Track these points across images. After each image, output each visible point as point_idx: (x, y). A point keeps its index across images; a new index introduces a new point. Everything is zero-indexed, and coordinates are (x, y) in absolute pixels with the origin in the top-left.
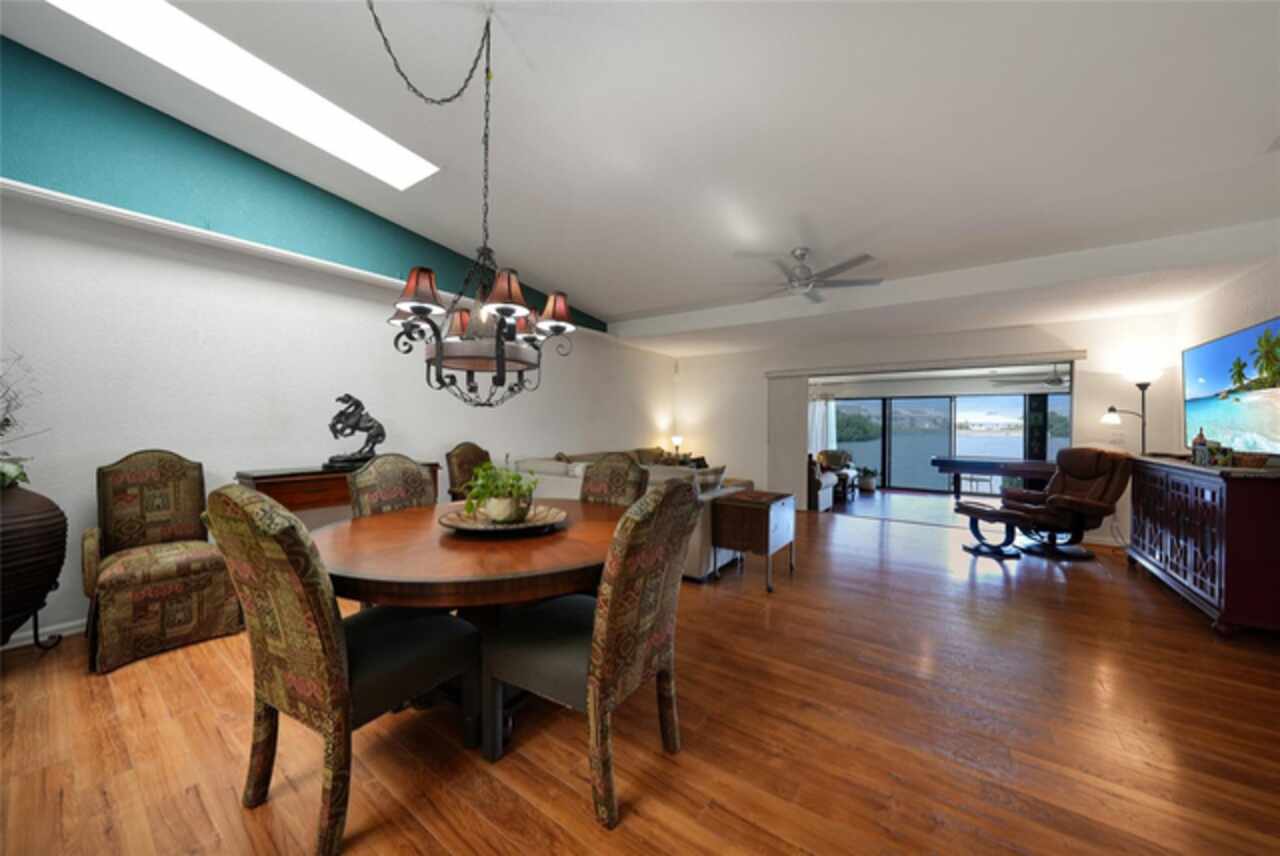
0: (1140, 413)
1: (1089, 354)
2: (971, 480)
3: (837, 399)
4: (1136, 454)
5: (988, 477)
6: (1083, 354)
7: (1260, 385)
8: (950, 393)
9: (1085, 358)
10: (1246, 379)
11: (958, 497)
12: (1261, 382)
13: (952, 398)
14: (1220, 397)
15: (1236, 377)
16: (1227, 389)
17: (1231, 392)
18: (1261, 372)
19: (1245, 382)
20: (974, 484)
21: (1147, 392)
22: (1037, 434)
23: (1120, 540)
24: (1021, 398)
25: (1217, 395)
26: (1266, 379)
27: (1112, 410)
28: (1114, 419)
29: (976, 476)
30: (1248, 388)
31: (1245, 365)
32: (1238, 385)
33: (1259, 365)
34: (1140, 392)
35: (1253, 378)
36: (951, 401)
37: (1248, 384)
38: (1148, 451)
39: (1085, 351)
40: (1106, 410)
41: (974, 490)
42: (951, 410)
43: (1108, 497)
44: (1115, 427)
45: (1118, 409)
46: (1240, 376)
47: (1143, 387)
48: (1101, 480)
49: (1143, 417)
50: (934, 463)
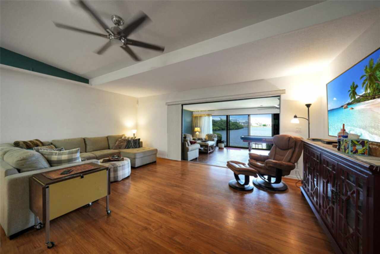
0: (307, 118)
1: (286, 92)
2: (256, 144)
3: (212, 116)
4: (305, 139)
5: (261, 143)
6: (284, 91)
7: (366, 98)
8: (249, 114)
9: (285, 93)
10: (357, 95)
11: (250, 151)
12: (366, 96)
13: (249, 115)
14: (343, 108)
15: (352, 94)
16: (347, 103)
17: (349, 104)
18: (366, 89)
19: (357, 97)
20: (257, 145)
21: (310, 108)
22: (276, 127)
23: (299, 177)
24: (271, 115)
25: (342, 106)
26: (369, 93)
27: (295, 117)
28: (296, 121)
29: (257, 143)
30: (358, 101)
31: (357, 86)
32: (353, 100)
33: (365, 86)
34: (307, 108)
35: (361, 95)
36: (249, 116)
37: (358, 98)
38: (311, 137)
39: (285, 90)
40: (293, 117)
41: (257, 148)
42: (249, 119)
43: (293, 161)
44: (297, 125)
45: (298, 116)
46: (354, 93)
47: (308, 106)
48: (290, 152)
49: (309, 120)
50: (242, 138)
